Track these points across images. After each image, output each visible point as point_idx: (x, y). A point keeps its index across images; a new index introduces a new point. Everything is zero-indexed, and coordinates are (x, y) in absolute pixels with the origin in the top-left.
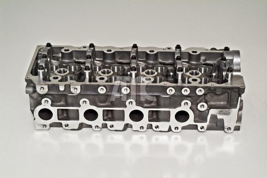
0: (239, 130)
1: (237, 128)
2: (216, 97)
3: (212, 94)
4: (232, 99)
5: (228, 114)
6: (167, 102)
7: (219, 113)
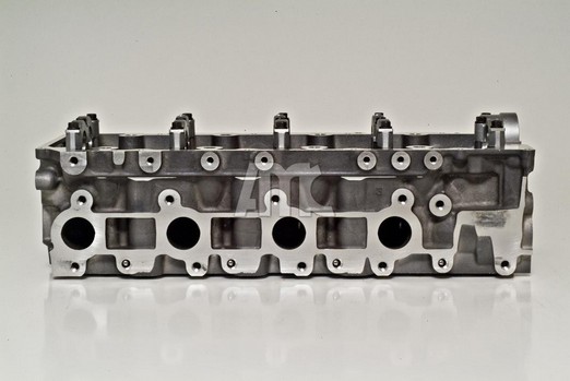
0: (529, 272)
1: (524, 267)
2: (470, 190)
3: (461, 181)
4: (506, 187)
5: (500, 223)
6: (360, 195)
7: (480, 223)
